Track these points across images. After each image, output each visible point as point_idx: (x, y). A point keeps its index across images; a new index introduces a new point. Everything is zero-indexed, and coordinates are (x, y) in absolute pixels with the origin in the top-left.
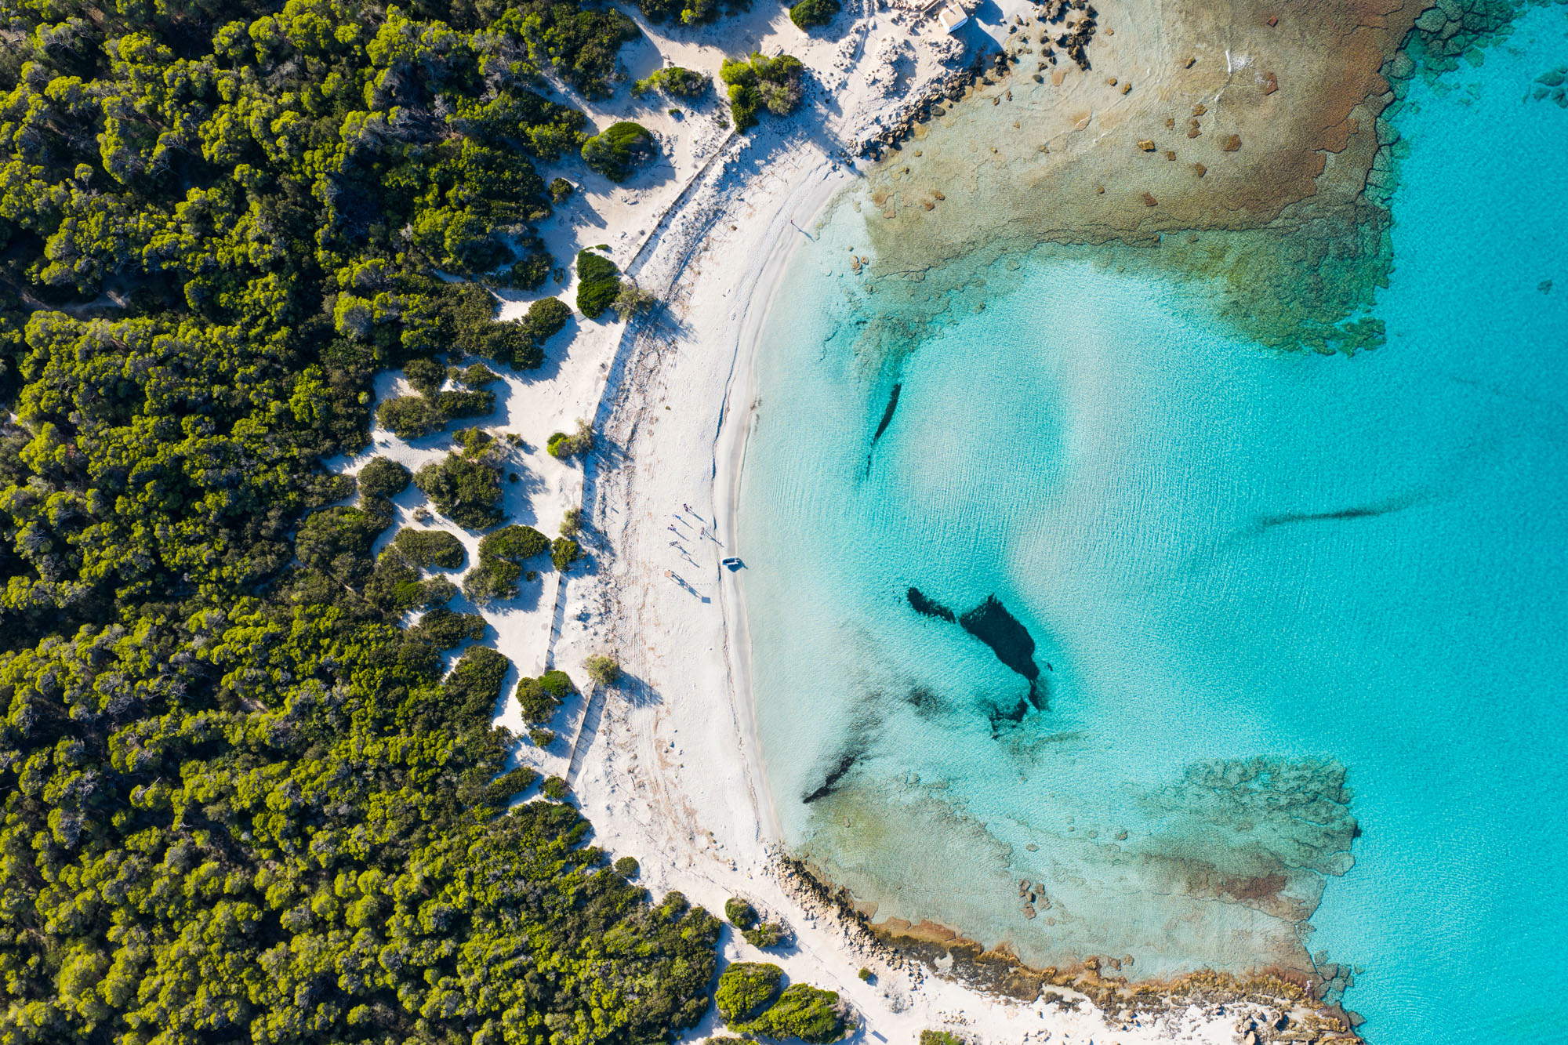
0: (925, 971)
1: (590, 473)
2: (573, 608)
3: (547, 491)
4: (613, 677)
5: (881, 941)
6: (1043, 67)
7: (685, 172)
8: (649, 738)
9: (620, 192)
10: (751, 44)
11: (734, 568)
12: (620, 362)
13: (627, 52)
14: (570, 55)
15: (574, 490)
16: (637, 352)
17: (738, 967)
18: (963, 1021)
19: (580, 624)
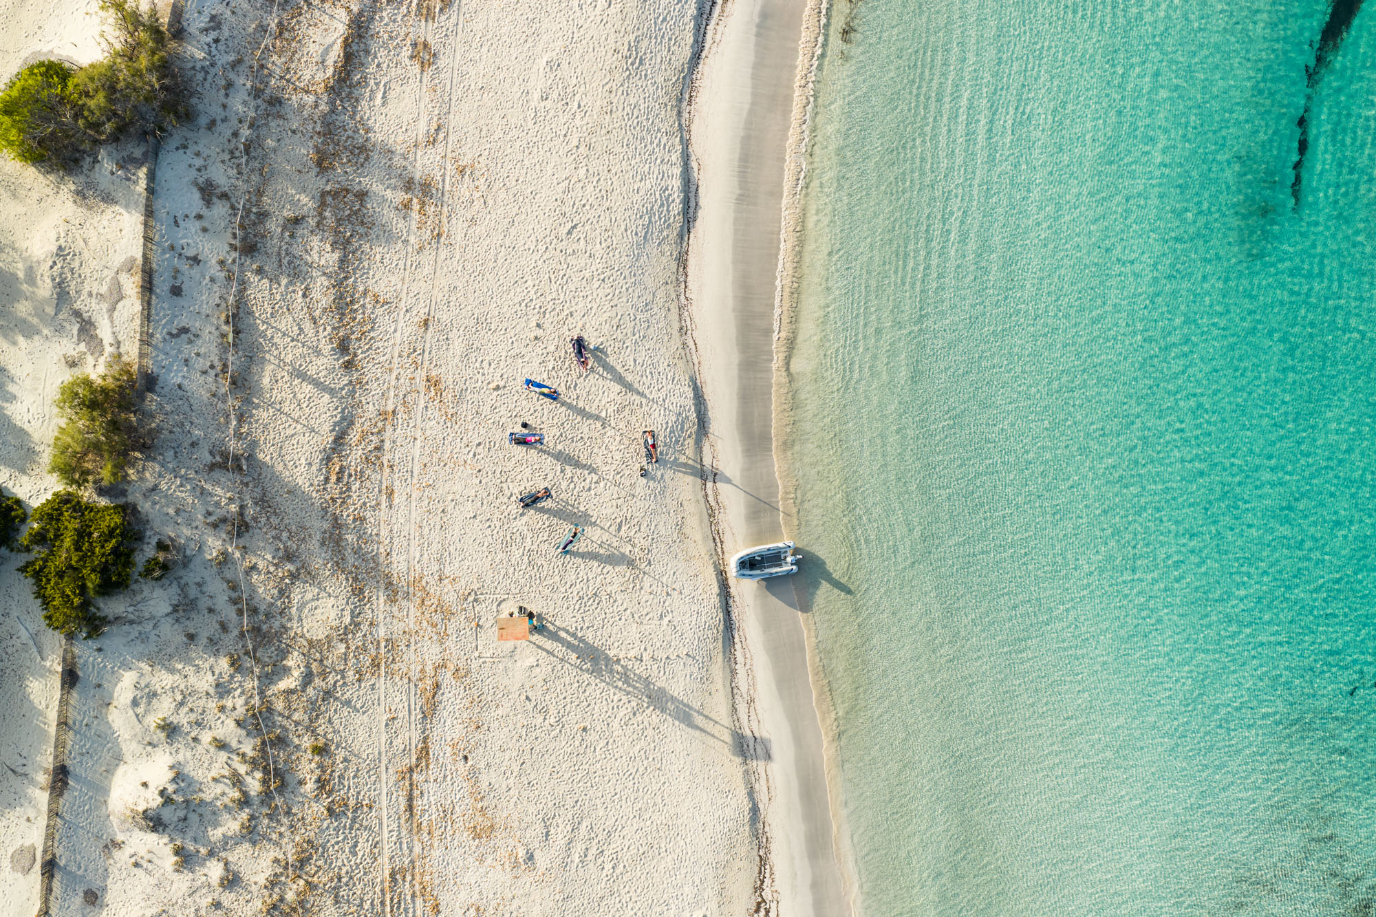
2: (129, 781)
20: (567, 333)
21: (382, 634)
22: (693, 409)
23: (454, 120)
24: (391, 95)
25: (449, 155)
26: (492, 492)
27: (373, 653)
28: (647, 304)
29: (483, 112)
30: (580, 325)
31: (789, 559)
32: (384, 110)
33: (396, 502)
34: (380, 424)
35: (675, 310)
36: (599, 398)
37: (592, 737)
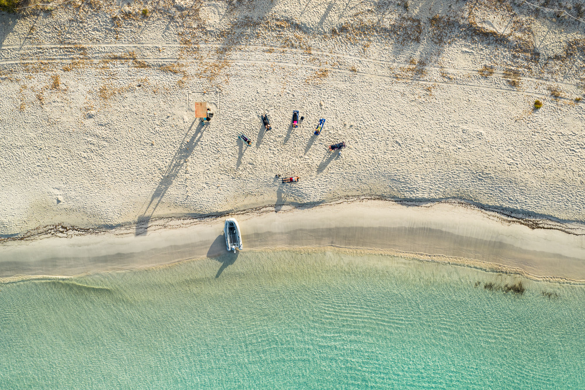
20: (347, 140)
21: (201, 46)
22: (308, 201)
23: (454, 86)
24: (467, 56)
25: (437, 84)
26: (270, 101)
27: (192, 41)
28: (361, 179)
29: (458, 101)
30: (351, 147)
31: (234, 247)
32: (460, 51)
33: (266, 54)
34: (304, 47)
35: (357, 193)
36: (315, 155)
37: (149, 148)
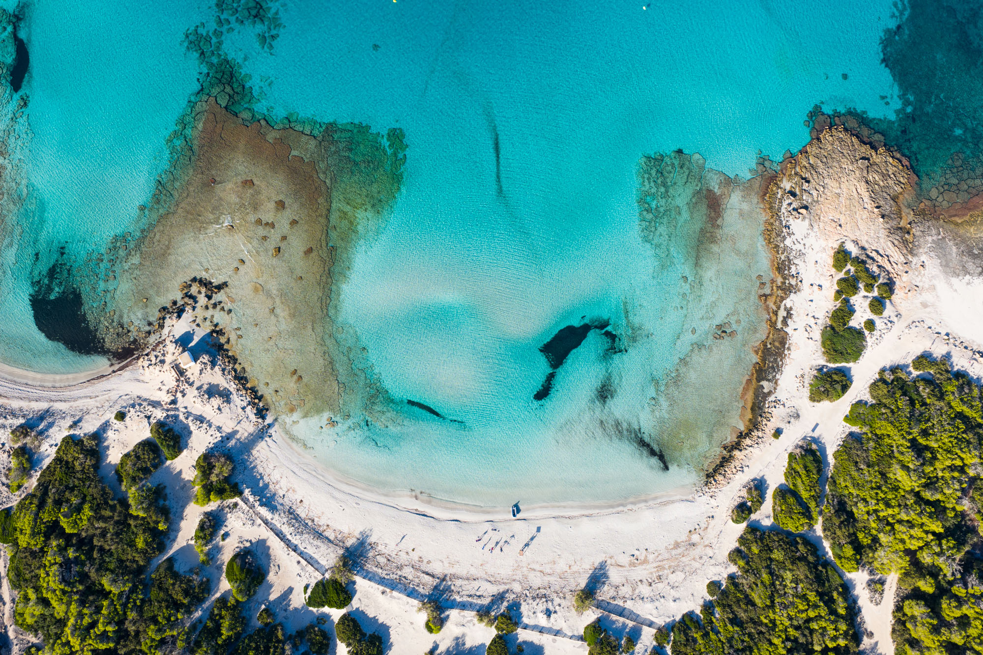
0: (772, 398)
1: (453, 605)
2: (542, 621)
3: (464, 635)
4: (588, 594)
5: (754, 425)
6: (223, 309)
7: (263, 533)
8: (628, 571)
9: (271, 577)
10: (186, 486)
11: (519, 511)
12: (381, 581)
13: (181, 568)
14: (177, 606)
15: (464, 616)
16: (375, 569)
17: (776, 517)
18: (802, 376)
19: (553, 616)
21: (521, 577)
22: (489, 522)
23: (440, 558)
24: (435, 568)
25: (445, 559)
26: (500, 556)
27: (524, 578)
28: (472, 528)
29: (439, 553)
30: (474, 540)
32: (438, 569)
33: (500, 572)
34: (488, 574)
35: (473, 524)
36: (486, 538)
